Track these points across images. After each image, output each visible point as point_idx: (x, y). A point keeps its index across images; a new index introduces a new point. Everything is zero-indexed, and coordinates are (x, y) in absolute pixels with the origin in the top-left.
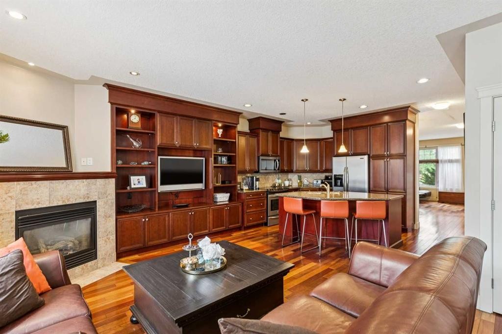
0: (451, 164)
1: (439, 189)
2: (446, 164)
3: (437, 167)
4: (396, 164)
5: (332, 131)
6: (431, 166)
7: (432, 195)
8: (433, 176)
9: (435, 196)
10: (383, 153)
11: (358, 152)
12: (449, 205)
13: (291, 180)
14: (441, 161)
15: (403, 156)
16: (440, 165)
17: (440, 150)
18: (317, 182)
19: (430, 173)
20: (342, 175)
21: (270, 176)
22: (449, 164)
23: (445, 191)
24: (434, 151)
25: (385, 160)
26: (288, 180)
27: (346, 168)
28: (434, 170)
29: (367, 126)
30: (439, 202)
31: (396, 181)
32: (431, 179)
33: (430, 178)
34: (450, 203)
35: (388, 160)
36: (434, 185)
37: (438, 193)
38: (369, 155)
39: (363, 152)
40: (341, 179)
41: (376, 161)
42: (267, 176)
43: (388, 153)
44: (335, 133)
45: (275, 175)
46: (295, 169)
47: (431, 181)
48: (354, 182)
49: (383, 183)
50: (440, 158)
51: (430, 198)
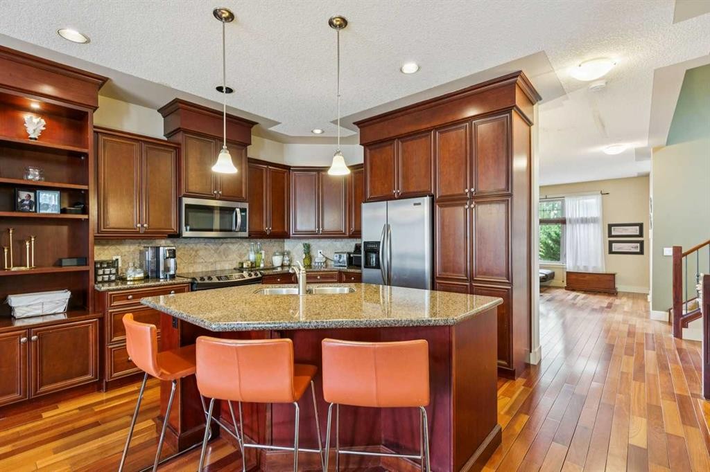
0: (586, 225)
1: (567, 267)
2: (578, 225)
3: (564, 231)
4: (490, 216)
5: (363, 147)
6: (554, 229)
7: (555, 278)
8: (556, 246)
9: (561, 279)
10: (462, 192)
11: (411, 190)
12: (584, 295)
13: (289, 253)
14: (570, 220)
15: (505, 197)
16: (568, 226)
17: (569, 203)
18: (340, 257)
19: (553, 240)
20: (379, 242)
21: (231, 246)
22: (582, 226)
23: (576, 270)
24: (558, 204)
25: (467, 207)
26: (283, 254)
27: (387, 227)
28: (558, 235)
29: (429, 130)
30: (567, 288)
31: (491, 258)
32: (554, 251)
33: (552, 248)
34: (585, 291)
35: (472, 206)
36: (559, 260)
37: (565, 274)
38: (432, 197)
39: (422, 189)
40: (376, 252)
41: (448, 210)
42: (224, 246)
43: (473, 190)
44: (368, 151)
45: (246, 244)
46: (292, 232)
47: (554, 254)
48: (402, 256)
49: (462, 260)
50: (568, 215)
51: (553, 283)
